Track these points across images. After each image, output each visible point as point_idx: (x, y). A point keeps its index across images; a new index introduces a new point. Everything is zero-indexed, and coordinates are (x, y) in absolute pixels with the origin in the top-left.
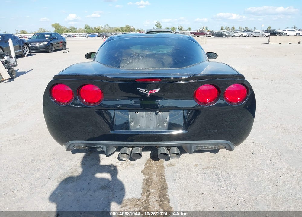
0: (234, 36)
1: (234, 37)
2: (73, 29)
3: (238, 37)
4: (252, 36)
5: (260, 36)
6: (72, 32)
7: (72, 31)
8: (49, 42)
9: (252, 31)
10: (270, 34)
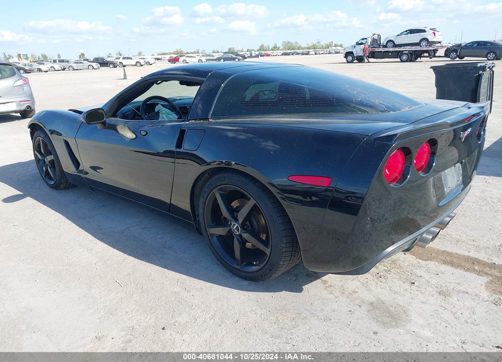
0: (40, 70)
1: (40, 73)
3: (47, 71)
4: (71, 68)
5: (84, 68)
9: (68, 61)
10: (99, 66)
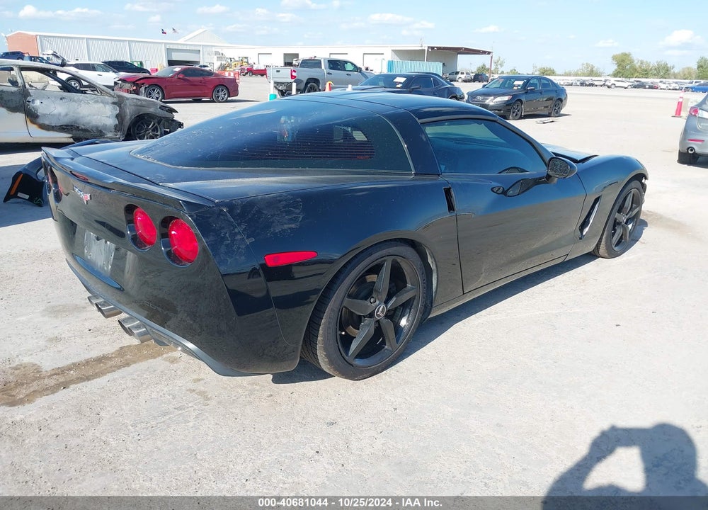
2: (663, 68)
6: (657, 75)
7: (659, 73)
8: (514, 96)
